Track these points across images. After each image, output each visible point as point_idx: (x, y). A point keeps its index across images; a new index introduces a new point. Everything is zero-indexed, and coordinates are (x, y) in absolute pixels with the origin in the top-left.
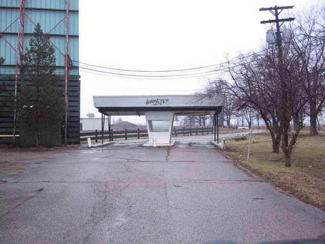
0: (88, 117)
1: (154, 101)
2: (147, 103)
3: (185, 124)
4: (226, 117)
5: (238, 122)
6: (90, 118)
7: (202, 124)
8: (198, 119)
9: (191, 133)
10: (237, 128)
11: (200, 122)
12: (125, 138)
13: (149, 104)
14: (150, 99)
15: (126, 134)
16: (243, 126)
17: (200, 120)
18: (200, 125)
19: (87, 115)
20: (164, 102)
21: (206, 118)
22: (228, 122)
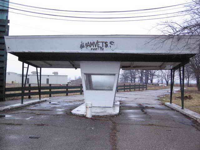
0: (53, 74)
1: (92, 44)
2: (82, 47)
3: (121, 81)
4: (150, 77)
5: (159, 81)
6: (55, 75)
7: (133, 82)
8: (130, 78)
9: (130, 89)
10: (158, 85)
11: (132, 80)
12: (66, 94)
13: (85, 48)
14: (85, 41)
15: (67, 90)
16: (162, 84)
17: (132, 79)
18: (132, 82)
19: (53, 73)
20: (107, 46)
21: (136, 78)
22: (152, 81)
